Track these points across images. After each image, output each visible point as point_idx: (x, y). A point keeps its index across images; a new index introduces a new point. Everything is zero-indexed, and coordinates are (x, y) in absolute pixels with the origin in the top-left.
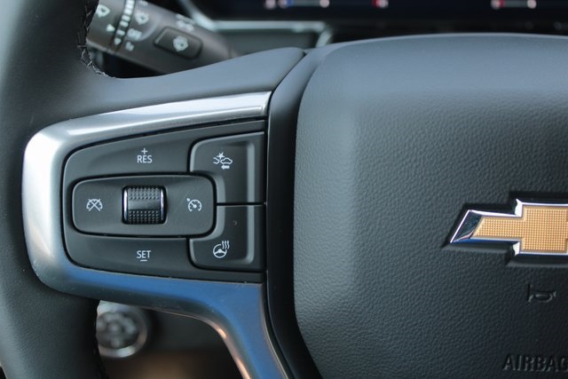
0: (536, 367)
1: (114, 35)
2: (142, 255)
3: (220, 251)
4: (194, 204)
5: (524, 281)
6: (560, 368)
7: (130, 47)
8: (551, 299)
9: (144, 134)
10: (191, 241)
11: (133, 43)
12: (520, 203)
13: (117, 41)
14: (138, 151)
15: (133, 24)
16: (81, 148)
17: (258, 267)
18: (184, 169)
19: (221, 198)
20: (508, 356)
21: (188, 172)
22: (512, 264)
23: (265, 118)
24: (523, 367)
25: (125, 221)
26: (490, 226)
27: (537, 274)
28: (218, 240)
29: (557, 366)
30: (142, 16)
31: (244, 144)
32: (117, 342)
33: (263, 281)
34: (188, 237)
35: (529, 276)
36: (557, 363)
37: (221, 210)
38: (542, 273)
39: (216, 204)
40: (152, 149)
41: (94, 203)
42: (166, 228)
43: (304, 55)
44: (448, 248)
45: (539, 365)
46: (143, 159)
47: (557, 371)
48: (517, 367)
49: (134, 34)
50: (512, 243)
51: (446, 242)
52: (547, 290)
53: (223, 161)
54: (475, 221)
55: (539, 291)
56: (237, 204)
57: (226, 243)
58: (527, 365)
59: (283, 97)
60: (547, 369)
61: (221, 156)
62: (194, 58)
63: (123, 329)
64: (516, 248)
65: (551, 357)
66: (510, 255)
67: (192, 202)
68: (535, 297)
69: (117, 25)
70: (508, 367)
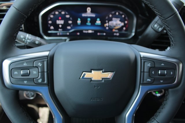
0: (97, 100)
1: (25, 41)
2: (25, 82)
3: (40, 81)
4: (35, 72)
5: (94, 85)
6: (101, 100)
7: (28, 43)
8: (99, 88)
9: (25, 60)
10: (34, 79)
11: (28, 42)
12: (93, 71)
13: (25, 42)
14: (24, 63)
15: (28, 39)
16: (13, 63)
17: (47, 83)
18: (32, 66)
19: (40, 71)
20: (92, 98)
21: (33, 67)
22: (92, 82)
23: (48, 56)
25: (22, 76)
26: (88, 75)
27: (96, 83)
28: (39, 79)
30: (30, 38)
31: (44, 61)
32: (30, 96)
33: (48, 86)
34: (34, 78)
37: (40, 73)
39: (39, 72)
40: (26, 62)
41: (16, 73)
42: (30, 77)
43: (57, 44)
44: (80, 79)
46: (25, 64)
49: (28, 41)
50: (91, 78)
51: (80, 78)
52: (98, 86)
53: (40, 64)
54: (85, 74)
55: (96, 86)
56: (43, 72)
57: (41, 79)
58: (95, 100)
59: (52, 52)
61: (39, 63)
62: (40, 45)
63: (31, 94)
64: (92, 79)
65: (99, 98)
66: (91, 80)
67: (34, 72)
68: (96, 88)
69: (25, 39)
70: (92, 100)
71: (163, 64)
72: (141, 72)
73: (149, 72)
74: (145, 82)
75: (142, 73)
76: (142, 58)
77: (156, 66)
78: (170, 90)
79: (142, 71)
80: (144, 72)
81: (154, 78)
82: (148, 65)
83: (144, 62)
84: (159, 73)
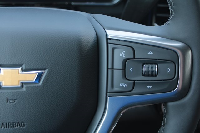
0: (13, 127)
5: (5, 97)
6: (22, 126)
8: (16, 102)
12: (2, 69)
24: (9, 127)
27: (10, 94)
29: (21, 126)
35: (7, 94)
36: (21, 125)
38: (11, 93)
45: (14, 126)
47: (21, 127)
48: (6, 127)
52: (14, 99)
55: (11, 100)
58: (10, 126)
60: (17, 127)
64: (1, 84)
68: (10, 102)
70: (3, 127)
71: (150, 53)
72: (108, 69)
73: (124, 69)
74: (116, 89)
75: (110, 71)
76: (109, 41)
77: (136, 57)
78: (170, 104)
79: (110, 67)
80: (113, 69)
81: (134, 81)
82: (121, 55)
83: (113, 50)
84: (143, 71)
